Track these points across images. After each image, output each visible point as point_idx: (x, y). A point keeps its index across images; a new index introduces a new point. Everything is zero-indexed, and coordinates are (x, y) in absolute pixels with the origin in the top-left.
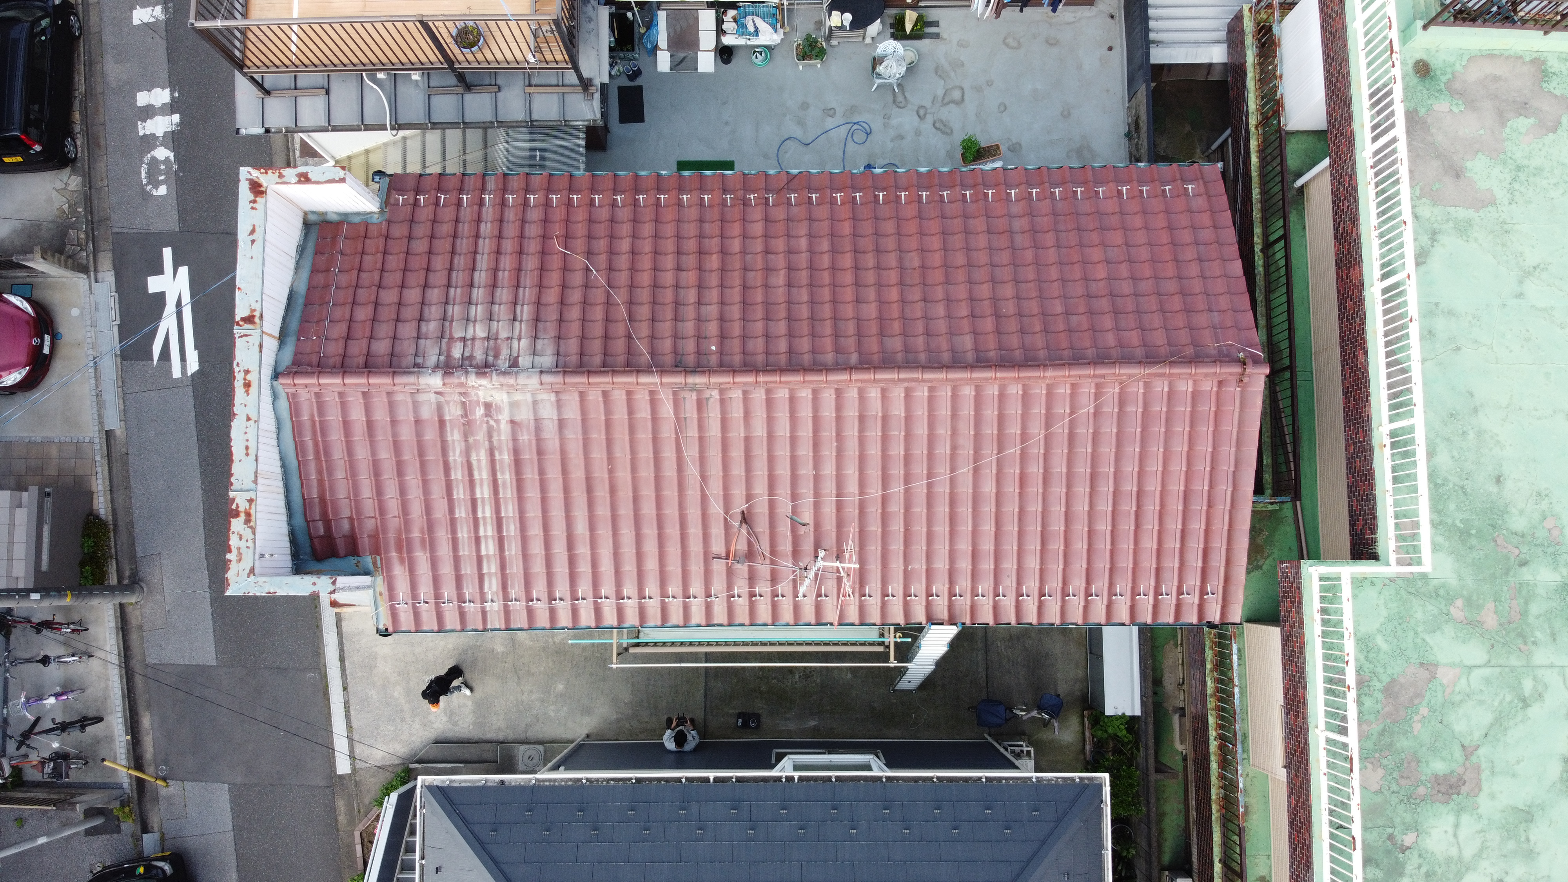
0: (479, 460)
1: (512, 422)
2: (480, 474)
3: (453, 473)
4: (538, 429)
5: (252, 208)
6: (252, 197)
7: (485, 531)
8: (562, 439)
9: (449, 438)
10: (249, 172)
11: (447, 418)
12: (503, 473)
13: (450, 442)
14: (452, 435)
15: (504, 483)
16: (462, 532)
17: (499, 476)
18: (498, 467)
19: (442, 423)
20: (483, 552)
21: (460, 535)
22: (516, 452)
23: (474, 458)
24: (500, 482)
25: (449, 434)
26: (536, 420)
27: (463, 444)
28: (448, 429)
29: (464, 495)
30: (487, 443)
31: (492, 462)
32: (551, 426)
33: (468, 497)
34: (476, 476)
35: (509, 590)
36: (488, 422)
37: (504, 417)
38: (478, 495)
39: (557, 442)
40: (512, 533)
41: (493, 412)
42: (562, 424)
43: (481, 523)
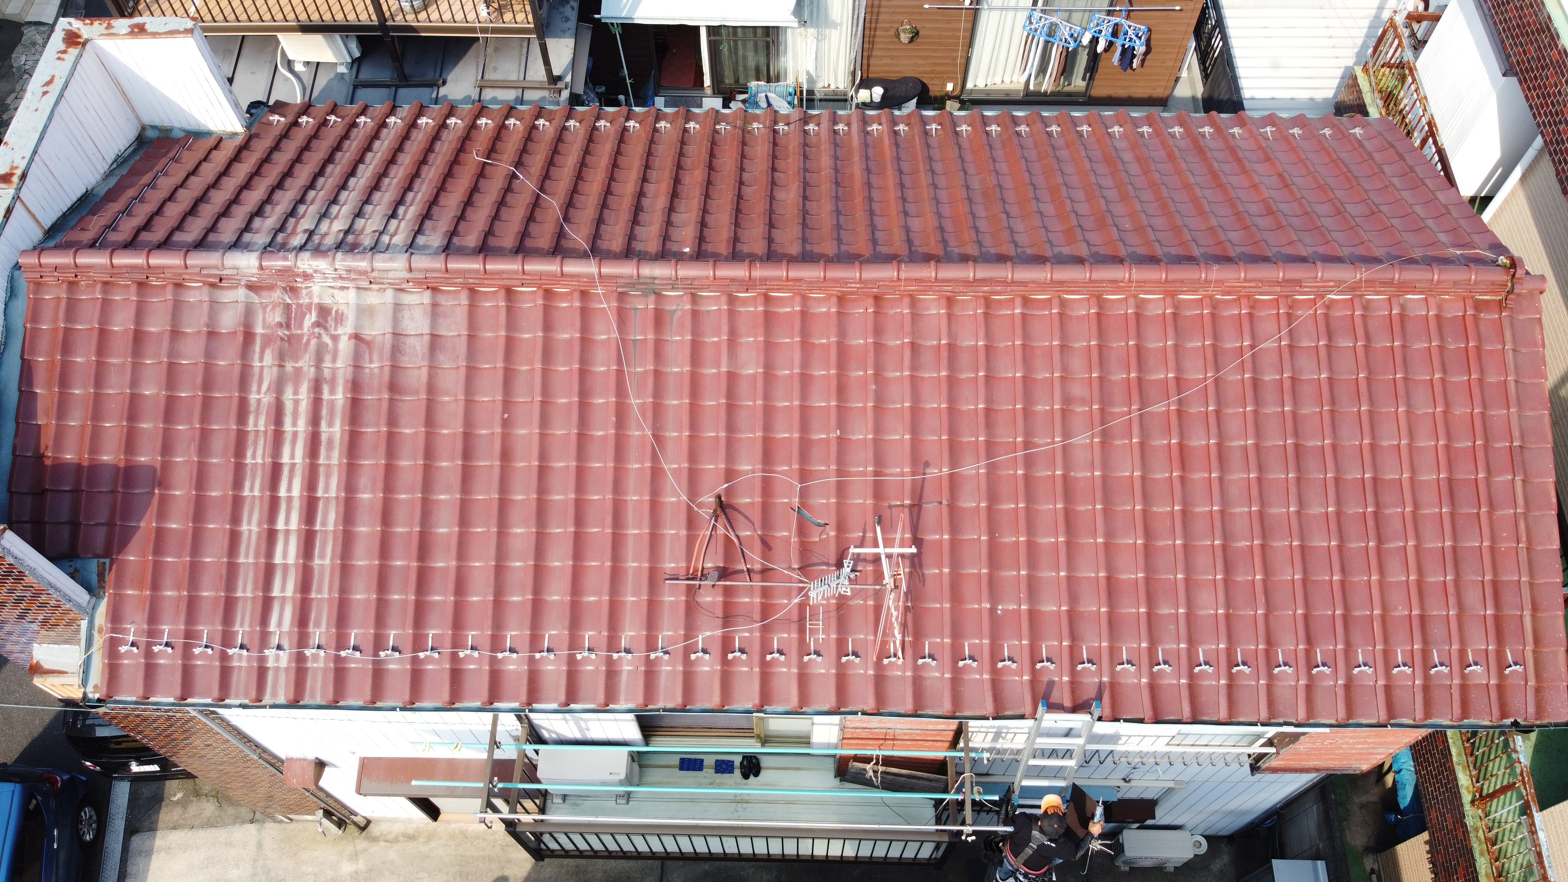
0: (296, 403)
1: (357, 337)
2: (294, 424)
3: (251, 420)
4: (396, 350)
5: (59, 58)
6: (63, 47)
7: (287, 522)
8: (433, 368)
9: (256, 364)
10: (70, 24)
11: (259, 330)
12: (330, 424)
13: (256, 370)
14: (261, 360)
15: (330, 442)
16: (249, 523)
17: (324, 426)
18: (324, 412)
19: (248, 336)
20: (278, 559)
21: (244, 527)
22: (355, 386)
23: (288, 396)
24: (324, 437)
25: (257, 356)
26: (395, 334)
27: (275, 370)
28: (257, 348)
29: (263, 457)
30: (313, 369)
31: (317, 403)
32: (418, 348)
33: (269, 460)
34: (288, 427)
35: (311, 629)
36: (319, 336)
37: (345, 330)
38: (285, 459)
39: (424, 372)
40: (331, 527)
41: (331, 322)
42: (435, 341)
43: (283, 506)
